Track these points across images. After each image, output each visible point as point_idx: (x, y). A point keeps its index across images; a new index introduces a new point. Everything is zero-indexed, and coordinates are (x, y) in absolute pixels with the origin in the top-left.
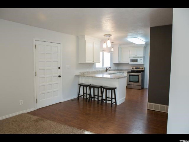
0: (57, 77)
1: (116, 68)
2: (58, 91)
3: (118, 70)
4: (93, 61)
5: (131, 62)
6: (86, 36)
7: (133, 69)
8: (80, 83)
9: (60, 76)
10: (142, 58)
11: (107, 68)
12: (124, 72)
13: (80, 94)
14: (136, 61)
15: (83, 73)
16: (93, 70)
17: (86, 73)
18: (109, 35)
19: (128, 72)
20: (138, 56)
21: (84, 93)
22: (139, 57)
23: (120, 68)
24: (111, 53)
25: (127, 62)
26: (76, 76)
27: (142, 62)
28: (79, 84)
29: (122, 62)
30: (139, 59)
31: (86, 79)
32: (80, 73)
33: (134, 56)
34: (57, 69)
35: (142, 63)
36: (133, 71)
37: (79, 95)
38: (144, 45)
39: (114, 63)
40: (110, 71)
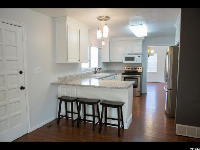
0: (16, 90)
1: (106, 69)
2: (20, 114)
3: (107, 71)
4: (79, 59)
5: (125, 60)
6: (68, 18)
7: (128, 70)
8: (60, 95)
9: (22, 88)
10: (141, 56)
11: (95, 70)
12: (117, 74)
13: (61, 114)
14: (133, 59)
15: (64, 79)
16: (78, 73)
17: (69, 79)
18: (106, 17)
19: (123, 74)
20: (135, 52)
21: (67, 112)
22: (136, 54)
23: (110, 68)
24: (99, 49)
25: (121, 61)
26: (52, 84)
27: (141, 60)
28: (59, 98)
29: (114, 61)
30: (136, 57)
31: (70, 89)
32: (59, 78)
33: (130, 52)
34: (18, 74)
35: (141, 62)
36: (127, 73)
37: (59, 115)
38: (143, 39)
39: (103, 63)
40: (99, 73)
